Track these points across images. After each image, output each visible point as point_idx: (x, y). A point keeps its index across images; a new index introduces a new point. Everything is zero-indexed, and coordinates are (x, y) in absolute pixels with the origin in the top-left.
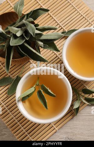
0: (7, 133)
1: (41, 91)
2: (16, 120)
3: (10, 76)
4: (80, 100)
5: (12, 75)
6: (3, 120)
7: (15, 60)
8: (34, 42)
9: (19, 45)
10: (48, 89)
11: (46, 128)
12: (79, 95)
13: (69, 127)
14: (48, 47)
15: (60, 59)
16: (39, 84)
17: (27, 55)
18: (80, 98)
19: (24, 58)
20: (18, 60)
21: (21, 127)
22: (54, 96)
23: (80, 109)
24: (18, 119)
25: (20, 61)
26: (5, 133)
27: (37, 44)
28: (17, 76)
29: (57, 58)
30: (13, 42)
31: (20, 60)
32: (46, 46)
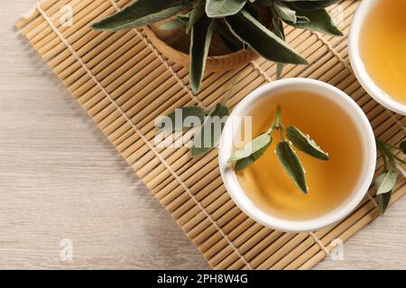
0: (188, 259)
1: (287, 144)
2: (215, 224)
3: (197, 104)
4: (395, 171)
5: (202, 100)
6: (178, 221)
7: (216, 60)
8: (269, 8)
9: (227, 17)
10: (307, 137)
11: (298, 248)
12: (391, 159)
13: (362, 248)
14: (309, 24)
15: (338, 58)
16: (283, 126)
17: (249, 45)
18: (394, 166)
19: (239, 52)
20: (223, 60)
21: (229, 242)
22: (325, 158)
23: (393, 198)
24: (219, 221)
25: (229, 63)
26: (185, 256)
27: (278, 14)
28: (218, 105)
29: (329, 55)
30: (211, 7)
31: (228, 59)
32: (302, 20)
